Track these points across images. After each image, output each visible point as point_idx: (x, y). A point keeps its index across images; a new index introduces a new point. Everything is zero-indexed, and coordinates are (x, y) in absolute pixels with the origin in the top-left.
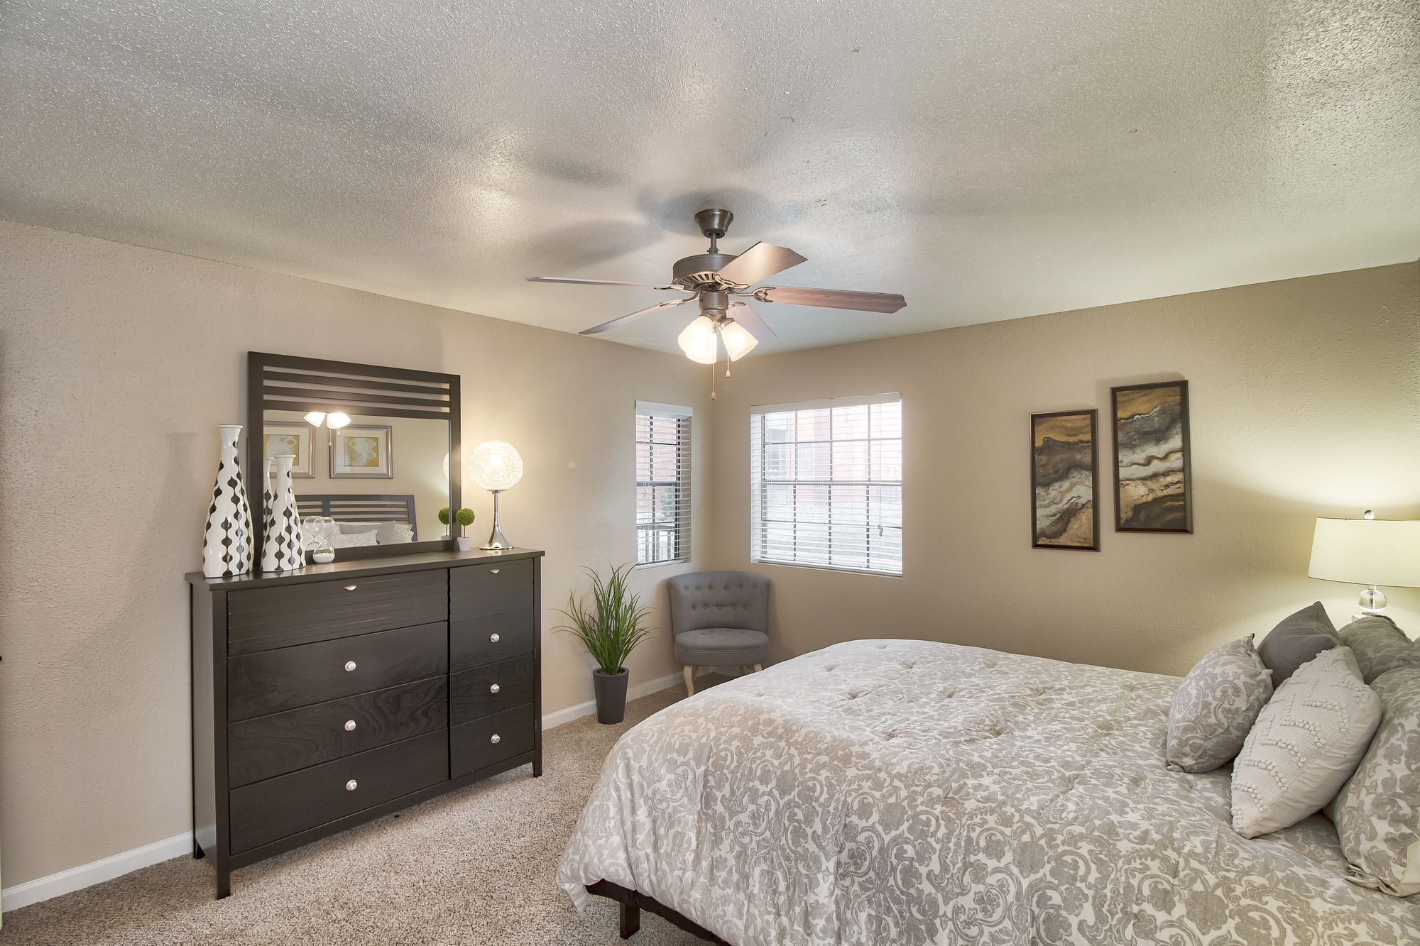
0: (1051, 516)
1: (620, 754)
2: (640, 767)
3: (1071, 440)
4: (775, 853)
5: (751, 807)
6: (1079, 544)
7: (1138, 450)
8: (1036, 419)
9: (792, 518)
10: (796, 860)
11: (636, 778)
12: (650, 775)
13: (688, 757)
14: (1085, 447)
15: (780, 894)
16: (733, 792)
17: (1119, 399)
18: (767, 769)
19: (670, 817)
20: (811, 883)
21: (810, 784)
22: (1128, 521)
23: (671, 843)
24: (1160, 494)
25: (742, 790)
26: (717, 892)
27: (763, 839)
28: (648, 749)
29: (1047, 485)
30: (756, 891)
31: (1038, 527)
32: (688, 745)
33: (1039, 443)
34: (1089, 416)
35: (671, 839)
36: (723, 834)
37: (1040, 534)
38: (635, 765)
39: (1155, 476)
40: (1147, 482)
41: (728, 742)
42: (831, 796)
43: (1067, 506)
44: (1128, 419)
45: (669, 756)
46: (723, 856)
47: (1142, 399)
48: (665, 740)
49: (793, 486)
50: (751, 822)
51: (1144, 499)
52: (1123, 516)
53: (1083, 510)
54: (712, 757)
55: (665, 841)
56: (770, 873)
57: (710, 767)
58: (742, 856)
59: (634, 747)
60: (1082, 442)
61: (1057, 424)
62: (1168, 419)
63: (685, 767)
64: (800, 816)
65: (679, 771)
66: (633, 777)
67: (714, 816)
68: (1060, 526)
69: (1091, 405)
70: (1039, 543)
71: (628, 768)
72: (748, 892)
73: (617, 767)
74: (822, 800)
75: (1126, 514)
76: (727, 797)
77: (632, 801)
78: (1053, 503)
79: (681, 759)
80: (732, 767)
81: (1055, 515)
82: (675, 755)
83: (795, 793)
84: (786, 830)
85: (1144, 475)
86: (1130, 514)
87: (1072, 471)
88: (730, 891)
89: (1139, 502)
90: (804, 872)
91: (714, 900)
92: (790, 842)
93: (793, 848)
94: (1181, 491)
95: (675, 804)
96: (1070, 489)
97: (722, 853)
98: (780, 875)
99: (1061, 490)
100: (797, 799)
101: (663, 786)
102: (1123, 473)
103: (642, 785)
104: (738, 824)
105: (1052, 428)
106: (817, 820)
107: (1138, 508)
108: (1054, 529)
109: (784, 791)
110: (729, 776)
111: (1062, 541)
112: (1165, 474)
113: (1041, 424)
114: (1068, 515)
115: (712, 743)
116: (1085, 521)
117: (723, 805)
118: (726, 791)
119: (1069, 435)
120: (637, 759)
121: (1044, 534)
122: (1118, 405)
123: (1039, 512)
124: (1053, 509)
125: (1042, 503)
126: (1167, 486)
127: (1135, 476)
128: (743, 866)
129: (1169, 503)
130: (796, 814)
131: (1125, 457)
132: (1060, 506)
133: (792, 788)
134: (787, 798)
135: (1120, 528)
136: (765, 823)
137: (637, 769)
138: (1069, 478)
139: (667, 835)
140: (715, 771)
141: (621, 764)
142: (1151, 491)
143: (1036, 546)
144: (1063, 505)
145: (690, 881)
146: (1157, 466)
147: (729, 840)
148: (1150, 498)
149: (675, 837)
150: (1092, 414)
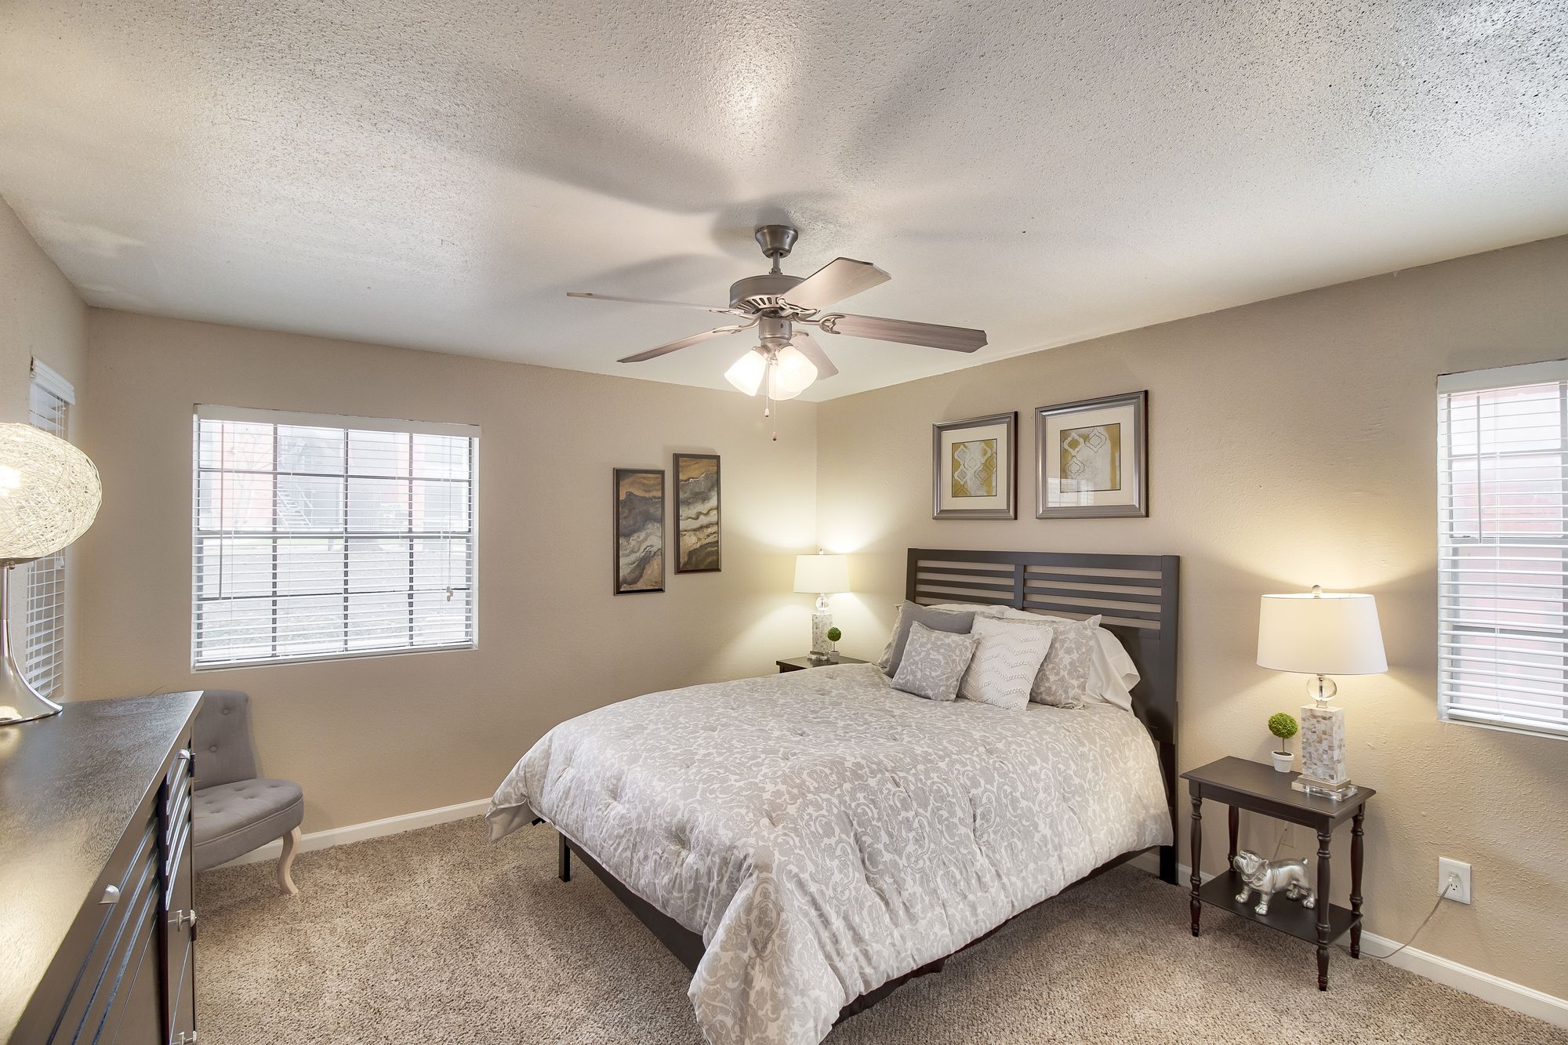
0: (631, 564)
1: (784, 878)
2: (811, 875)
3: (647, 495)
4: (943, 856)
5: (911, 835)
6: (651, 588)
7: (691, 507)
8: (620, 475)
9: (269, 590)
10: (958, 847)
11: (813, 888)
12: (823, 875)
13: (837, 834)
14: (656, 503)
15: (960, 881)
16: (891, 835)
17: (681, 464)
18: (901, 798)
19: (857, 899)
20: (972, 856)
21: (935, 787)
22: (686, 564)
23: (870, 923)
24: (705, 542)
25: (896, 827)
26: (922, 924)
27: (931, 852)
28: (802, 852)
29: (628, 536)
30: (945, 895)
31: (621, 575)
32: (828, 824)
33: (622, 497)
34: (660, 475)
35: (867, 919)
36: (902, 875)
37: (623, 581)
38: (805, 876)
39: (701, 528)
40: (698, 533)
41: (854, 799)
42: (953, 786)
43: (643, 554)
44: (686, 481)
45: (822, 845)
46: (912, 892)
47: (694, 466)
48: (806, 834)
49: (271, 540)
50: (917, 847)
51: (695, 547)
52: (682, 561)
53: (655, 557)
54: (854, 820)
55: (865, 925)
56: (947, 874)
57: (858, 829)
58: (925, 878)
59: (792, 860)
60: (655, 497)
61: (638, 480)
62: (710, 484)
63: (841, 844)
64: (945, 814)
65: (838, 852)
66: (811, 890)
67: (886, 867)
68: (637, 572)
69: (660, 466)
70: (621, 590)
71: (801, 885)
72: (941, 902)
73: (792, 892)
74: (951, 793)
75: (683, 559)
76: (888, 843)
77: (821, 915)
78: (633, 551)
79: (833, 841)
80: (876, 816)
81: (634, 563)
82: (826, 841)
83: (932, 800)
84: (942, 832)
85: (695, 527)
86: (686, 559)
87: (648, 522)
88: (929, 915)
89: (692, 549)
90: (965, 852)
91: (924, 932)
92: (948, 838)
93: (952, 841)
94: (716, 539)
95: (854, 885)
96: (646, 539)
97: (910, 891)
98: (953, 868)
99: (639, 540)
100: (937, 805)
101: (837, 877)
102: (683, 525)
103: (822, 890)
104: (908, 857)
105: (633, 484)
106: (957, 808)
107: (691, 553)
108: (634, 575)
109: (924, 805)
110: (879, 824)
111: (639, 586)
112: (707, 526)
113: (624, 479)
114: (643, 563)
115: (843, 808)
116: (656, 567)
117: (889, 852)
118: (885, 838)
119: (646, 491)
120: (803, 869)
121: (625, 582)
122: (680, 469)
123: (622, 561)
124: (633, 557)
125: (624, 552)
126: (708, 536)
127: (689, 528)
128: (928, 885)
129: (709, 549)
130: (942, 816)
131: (684, 512)
132: (638, 554)
133: (927, 800)
134: (929, 808)
135: (680, 571)
136: (926, 839)
137: (809, 879)
138: (645, 530)
139: (862, 919)
140: (866, 829)
141: (790, 885)
142: (699, 539)
143: (618, 592)
144: (640, 554)
145: (899, 938)
146: (703, 520)
147: (909, 876)
148: (698, 546)
149: (870, 913)
150: (662, 473)
